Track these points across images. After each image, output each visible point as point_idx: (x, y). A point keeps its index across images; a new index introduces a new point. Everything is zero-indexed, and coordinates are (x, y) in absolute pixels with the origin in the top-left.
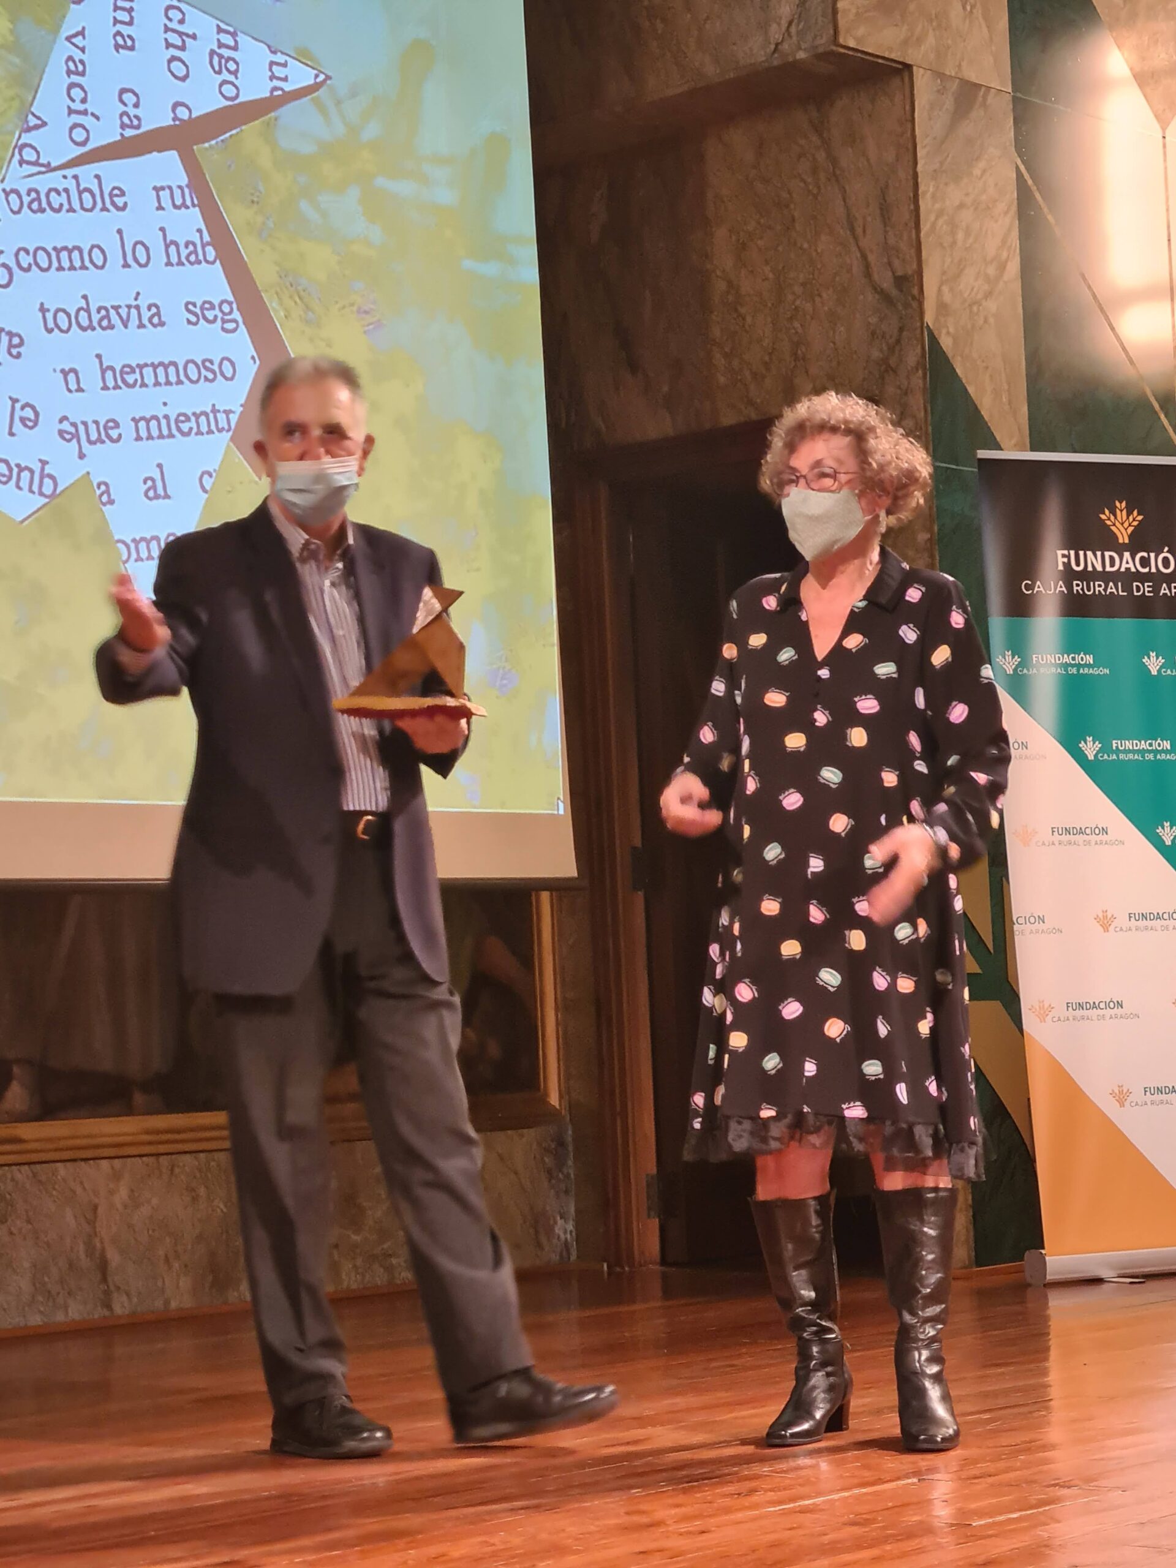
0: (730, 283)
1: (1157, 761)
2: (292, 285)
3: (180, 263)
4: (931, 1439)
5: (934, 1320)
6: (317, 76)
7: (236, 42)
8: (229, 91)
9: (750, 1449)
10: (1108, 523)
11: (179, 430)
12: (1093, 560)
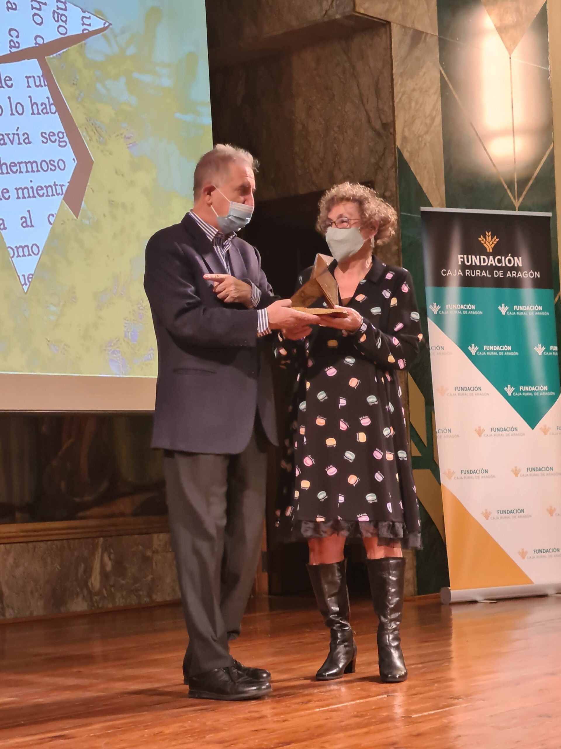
0: (304, 126)
1: (504, 356)
2: (93, 124)
3: (39, 113)
4: (394, 677)
5: (395, 620)
6: (105, 24)
7: (66, 7)
8: (62, 30)
9: (308, 682)
10: (482, 242)
11: (38, 194)
12: (475, 260)
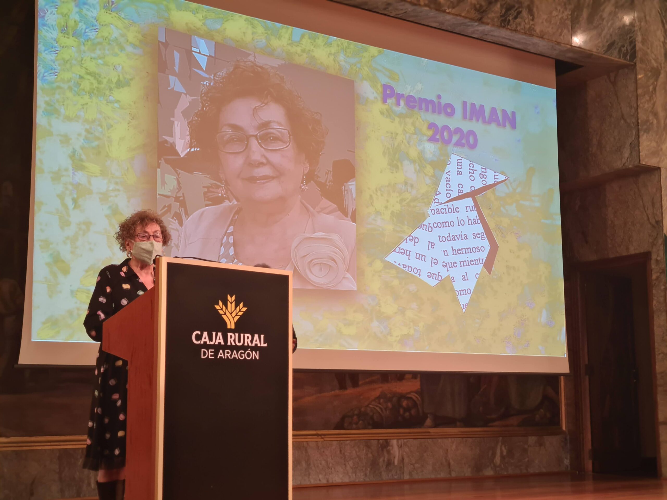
0: (612, 222)
2: (498, 228)
3: (472, 224)
6: (505, 177)
7: (486, 171)
8: (484, 182)
11: (471, 264)
